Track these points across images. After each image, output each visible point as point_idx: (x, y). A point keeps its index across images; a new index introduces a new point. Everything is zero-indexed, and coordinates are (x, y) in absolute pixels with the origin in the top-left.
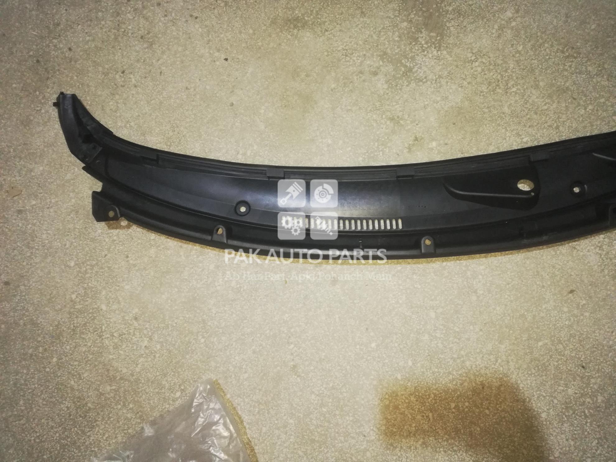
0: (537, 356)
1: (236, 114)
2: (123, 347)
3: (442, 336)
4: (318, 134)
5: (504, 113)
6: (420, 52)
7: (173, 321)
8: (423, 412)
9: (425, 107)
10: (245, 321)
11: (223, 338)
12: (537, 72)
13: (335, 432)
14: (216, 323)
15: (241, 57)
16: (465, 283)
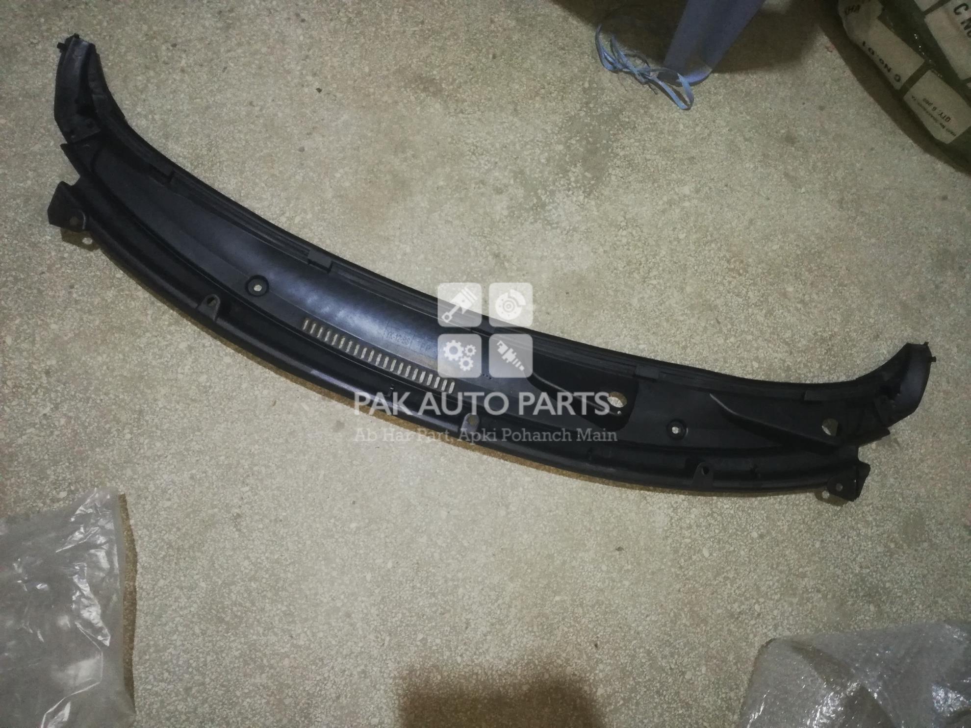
0: (548, 612)
1: (302, 164)
2: (14, 403)
3: (444, 545)
4: (398, 234)
5: (630, 305)
6: (564, 190)
7: (99, 396)
8: (379, 632)
9: (542, 258)
10: (197, 433)
11: (158, 444)
12: (689, 272)
13: (255, 618)
14: (156, 420)
15: (339, 95)
16: (500, 490)
